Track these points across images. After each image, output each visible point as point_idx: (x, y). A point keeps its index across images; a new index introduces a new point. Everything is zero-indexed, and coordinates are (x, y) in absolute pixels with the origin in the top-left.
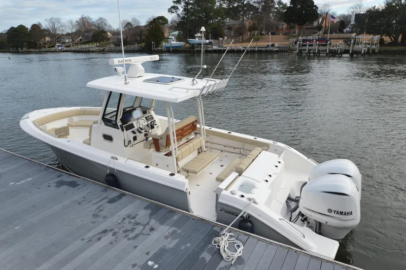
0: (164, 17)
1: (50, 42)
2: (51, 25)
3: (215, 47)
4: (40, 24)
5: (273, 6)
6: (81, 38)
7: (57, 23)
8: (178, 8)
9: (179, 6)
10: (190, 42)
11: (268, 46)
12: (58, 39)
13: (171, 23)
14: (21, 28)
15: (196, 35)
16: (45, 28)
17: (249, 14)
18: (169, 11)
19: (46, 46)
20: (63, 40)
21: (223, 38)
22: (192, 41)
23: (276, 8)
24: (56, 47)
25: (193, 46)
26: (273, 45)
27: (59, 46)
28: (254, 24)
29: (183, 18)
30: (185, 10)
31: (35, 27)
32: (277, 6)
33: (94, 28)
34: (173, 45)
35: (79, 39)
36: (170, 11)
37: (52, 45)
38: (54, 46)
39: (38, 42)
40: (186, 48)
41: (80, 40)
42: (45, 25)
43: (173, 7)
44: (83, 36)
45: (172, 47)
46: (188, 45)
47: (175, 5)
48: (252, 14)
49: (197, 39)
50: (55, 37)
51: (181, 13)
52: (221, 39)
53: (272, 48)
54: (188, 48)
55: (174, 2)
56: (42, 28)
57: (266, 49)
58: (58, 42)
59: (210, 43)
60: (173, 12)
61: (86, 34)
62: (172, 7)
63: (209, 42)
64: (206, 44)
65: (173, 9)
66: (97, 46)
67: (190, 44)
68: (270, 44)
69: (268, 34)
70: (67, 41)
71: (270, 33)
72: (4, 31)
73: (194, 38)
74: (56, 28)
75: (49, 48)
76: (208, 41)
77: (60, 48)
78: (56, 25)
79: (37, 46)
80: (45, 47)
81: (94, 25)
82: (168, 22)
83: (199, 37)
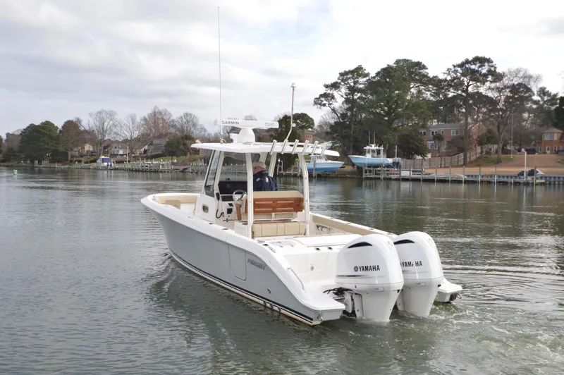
0: (306, 115)
1: (92, 154)
2: (98, 123)
3: (405, 174)
4: (79, 120)
5: (529, 99)
6: (146, 147)
7: (108, 120)
8: (333, 97)
9: (335, 93)
10: (354, 161)
11: (522, 174)
12: (105, 148)
13: (320, 126)
14: (47, 126)
15: (367, 148)
16: (87, 128)
17: (478, 112)
18: (316, 103)
19: (82, 159)
20: (113, 150)
21: (423, 155)
22: (357, 159)
23: (536, 102)
24: (99, 161)
25: (360, 169)
26: (531, 173)
27: (103, 161)
28: (489, 131)
29: (343, 116)
30: (347, 101)
31: (71, 126)
32: (536, 98)
33: (172, 130)
34: (317, 166)
35: (142, 150)
36: (318, 102)
37: (92, 159)
38: (95, 161)
39: (69, 153)
40: (345, 173)
41: (145, 151)
42: (87, 123)
43: (325, 95)
44: (151, 144)
45: (316, 169)
46: (349, 168)
47: (329, 92)
48: (484, 113)
49: (369, 156)
50: (101, 144)
51: (341, 107)
52: (419, 157)
53: (529, 178)
54: (349, 173)
55: (327, 86)
56: (82, 129)
57: (518, 180)
58: (104, 153)
59: (396, 164)
60: (324, 105)
61: (156, 142)
62: (322, 96)
63: (394, 163)
64: (388, 166)
65: (324, 99)
66: (173, 164)
67: (353, 165)
68: (526, 169)
69: (519, 151)
70: (121, 152)
71: (523, 150)
72: (18, 131)
73: (363, 153)
74: (105, 128)
75: (86, 163)
76: (390, 160)
77: (106, 164)
78: (106, 124)
79: (67, 160)
80: (80, 161)
81: (174, 126)
82: (313, 124)
83: (373, 151)
